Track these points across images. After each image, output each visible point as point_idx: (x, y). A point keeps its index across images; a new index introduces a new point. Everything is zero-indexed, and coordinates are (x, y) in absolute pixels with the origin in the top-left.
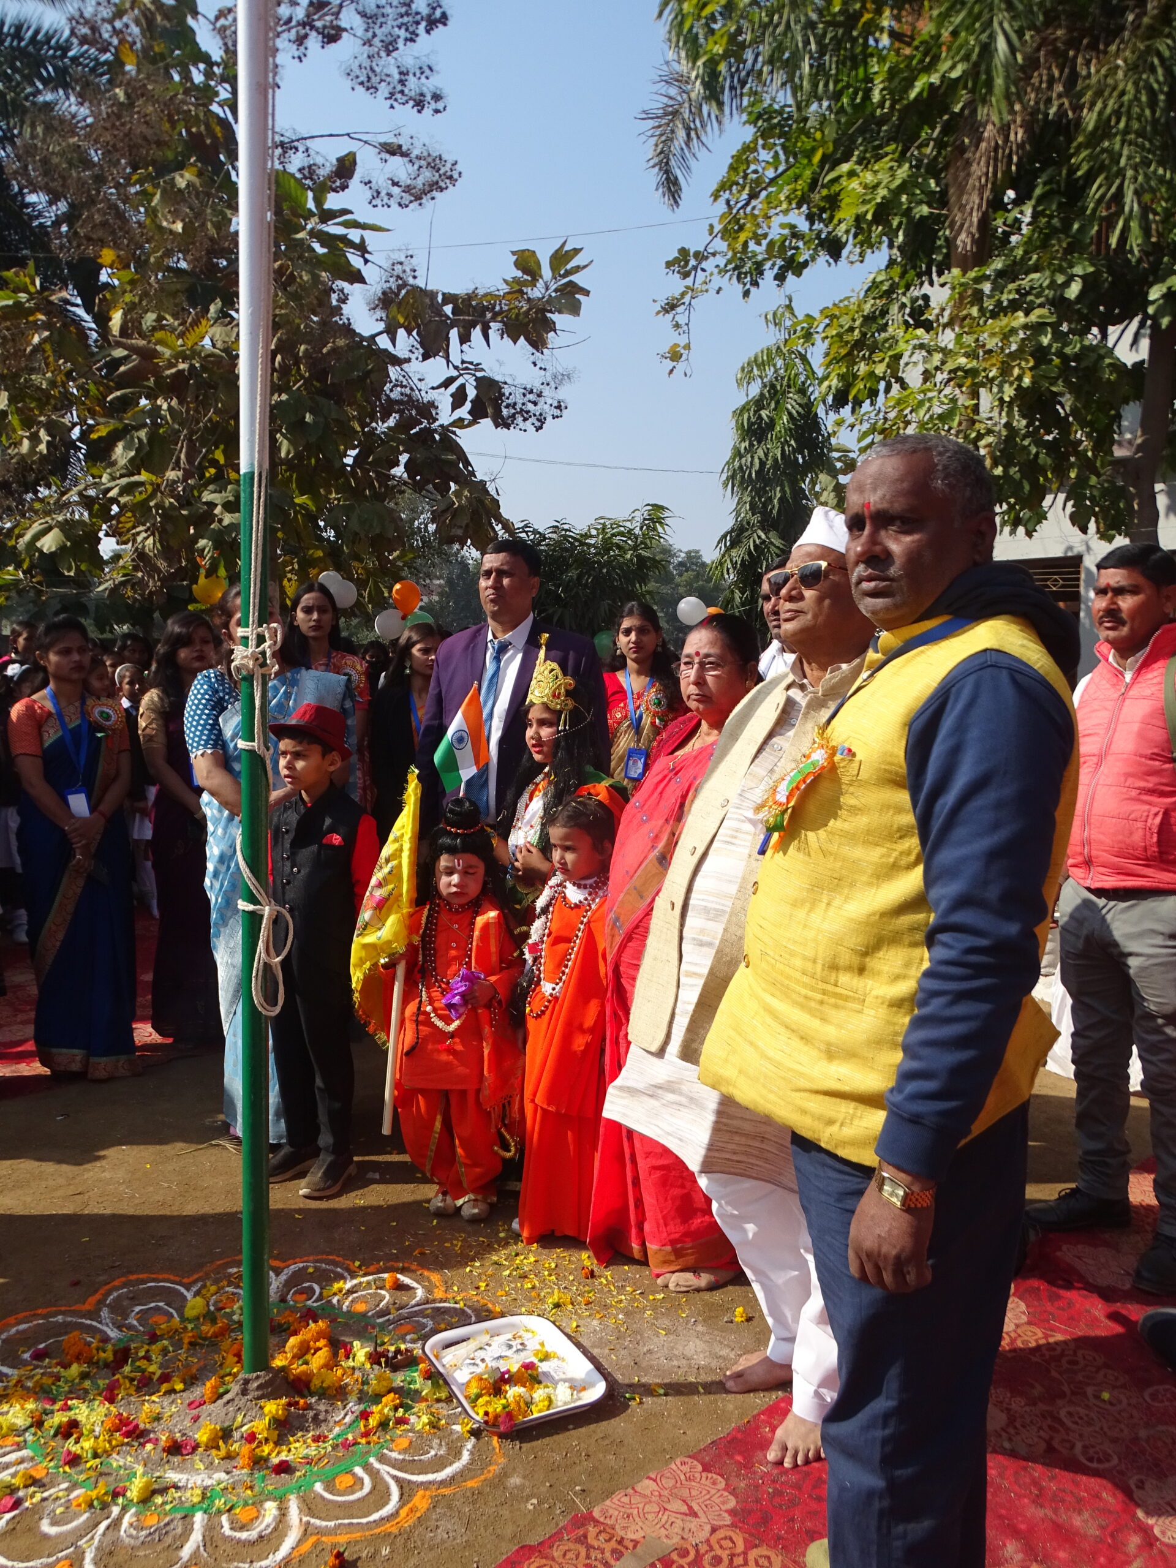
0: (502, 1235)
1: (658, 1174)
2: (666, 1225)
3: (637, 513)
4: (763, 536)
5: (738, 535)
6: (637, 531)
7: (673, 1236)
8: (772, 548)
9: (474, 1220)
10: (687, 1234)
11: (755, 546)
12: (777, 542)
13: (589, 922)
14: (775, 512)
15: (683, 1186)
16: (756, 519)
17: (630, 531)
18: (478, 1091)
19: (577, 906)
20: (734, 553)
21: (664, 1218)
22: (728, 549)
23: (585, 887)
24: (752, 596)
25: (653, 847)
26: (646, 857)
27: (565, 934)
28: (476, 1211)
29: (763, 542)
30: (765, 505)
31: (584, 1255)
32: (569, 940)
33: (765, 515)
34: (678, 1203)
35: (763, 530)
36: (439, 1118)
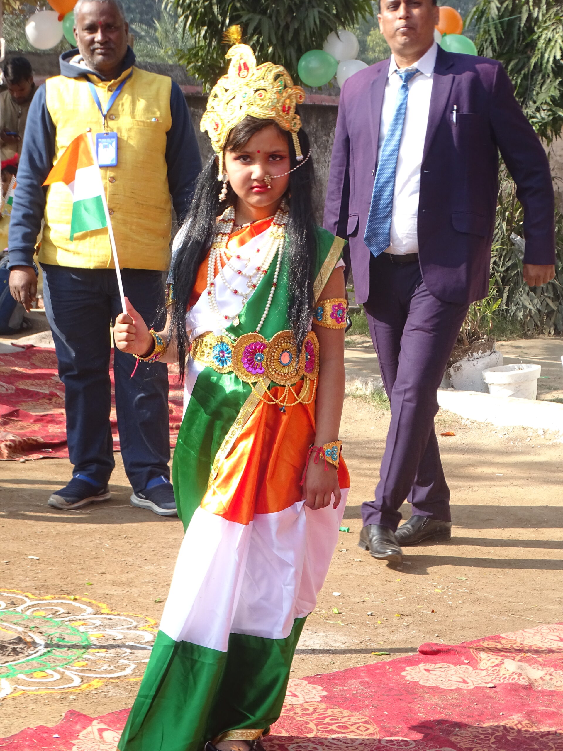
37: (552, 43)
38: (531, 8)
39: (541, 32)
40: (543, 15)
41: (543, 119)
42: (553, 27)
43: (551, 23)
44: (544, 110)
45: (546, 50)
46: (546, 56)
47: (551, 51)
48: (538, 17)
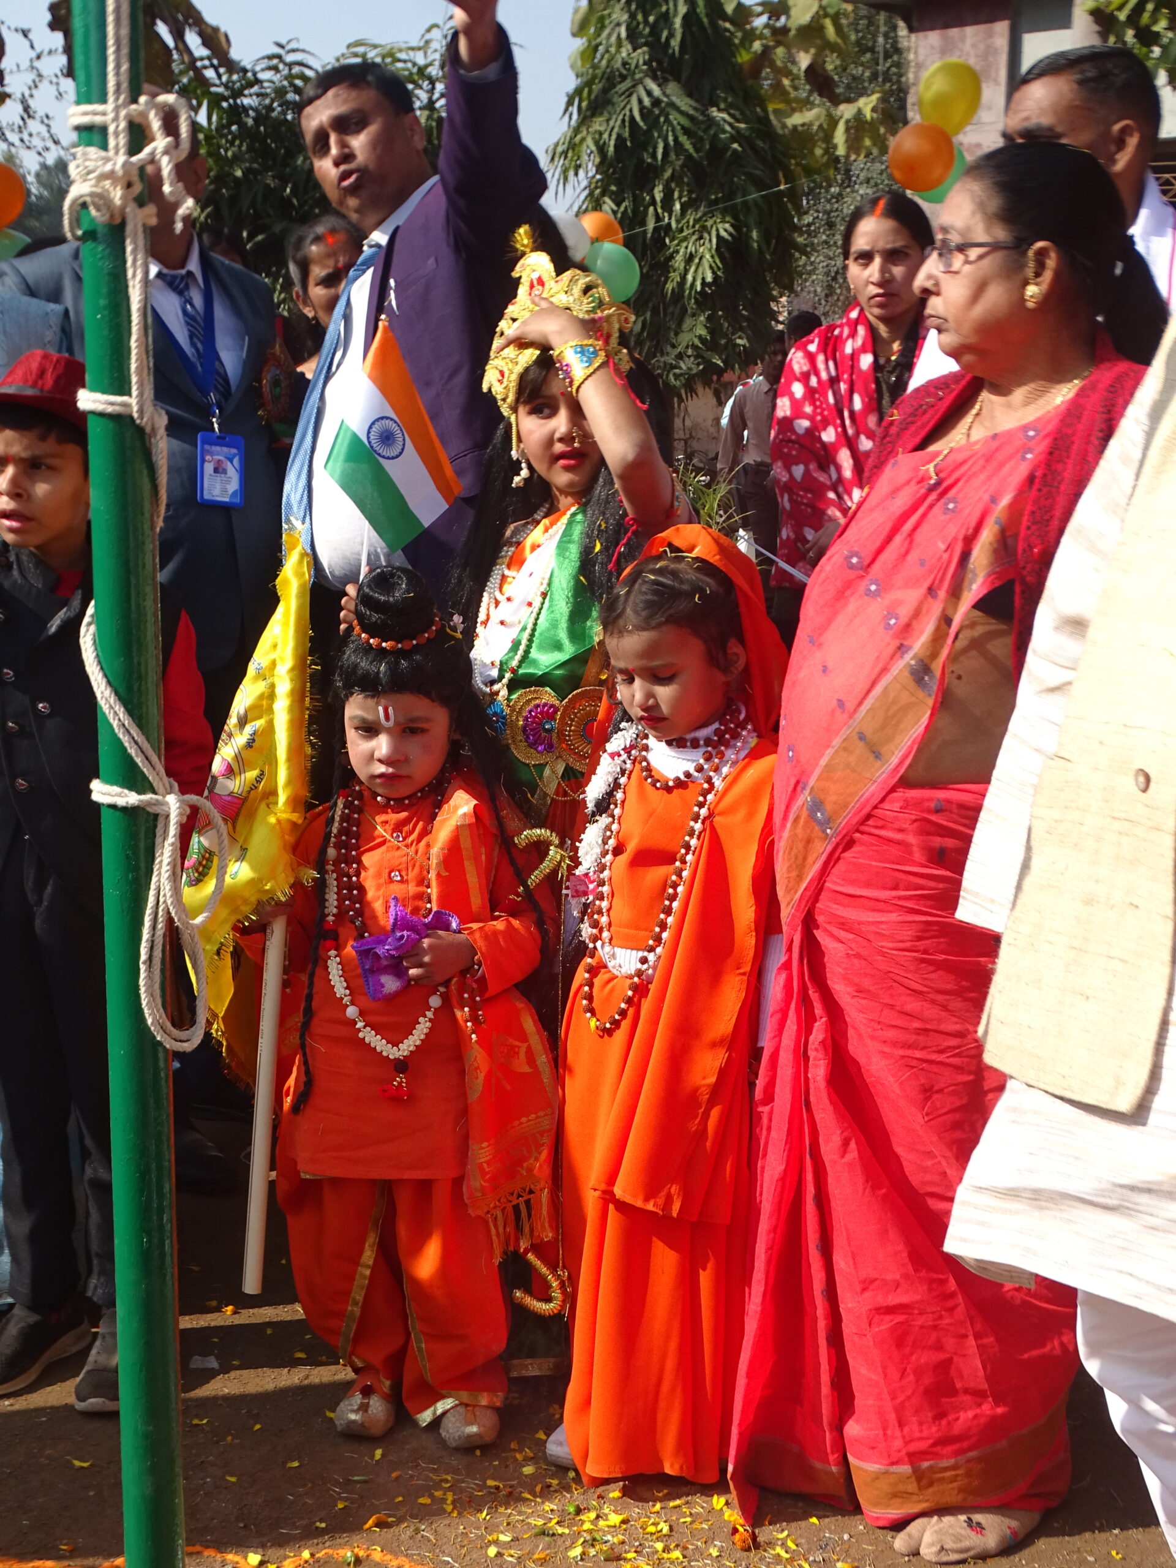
0: (528, 1470)
1: (887, 1323)
2: (901, 1424)
3: (436, 34)
4: (656, 91)
5: (605, 91)
6: (434, 71)
7: (913, 1447)
8: (674, 117)
9: (469, 1448)
10: (943, 1441)
11: (642, 108)
12: (685, 103)
13: (711, 815)
14: (675, 43)
15: (939, 1347)
16: (640, 56)
17: (421, 71)
18: (458, 1182)
19: (680, 784)
20: (598, 124)
21: (899, 1410)
22: (585, 119)
23: (695, 744)
24: (635, 211)
25: (901, 649)
26: (885, 670)
27: (660, 841)
28: (474, 1429)
29: (656, 102)
30: (655, 30)
31: (718, 1502)
32: (668, 858)
33: (658, 49)
34: (928, 1380)
35: (655, 78)
36: (372, 1239)
37: (697, 260)
38: (660, 211)
39: (678, 245)
40: (678, 222)
41: (690, 369)
42: (694, 237)
43: (691, 231)
44: (689, 357)
45: (686, 271)
46: (690, 277)
47: (696, 271)
48: (669, 224)
